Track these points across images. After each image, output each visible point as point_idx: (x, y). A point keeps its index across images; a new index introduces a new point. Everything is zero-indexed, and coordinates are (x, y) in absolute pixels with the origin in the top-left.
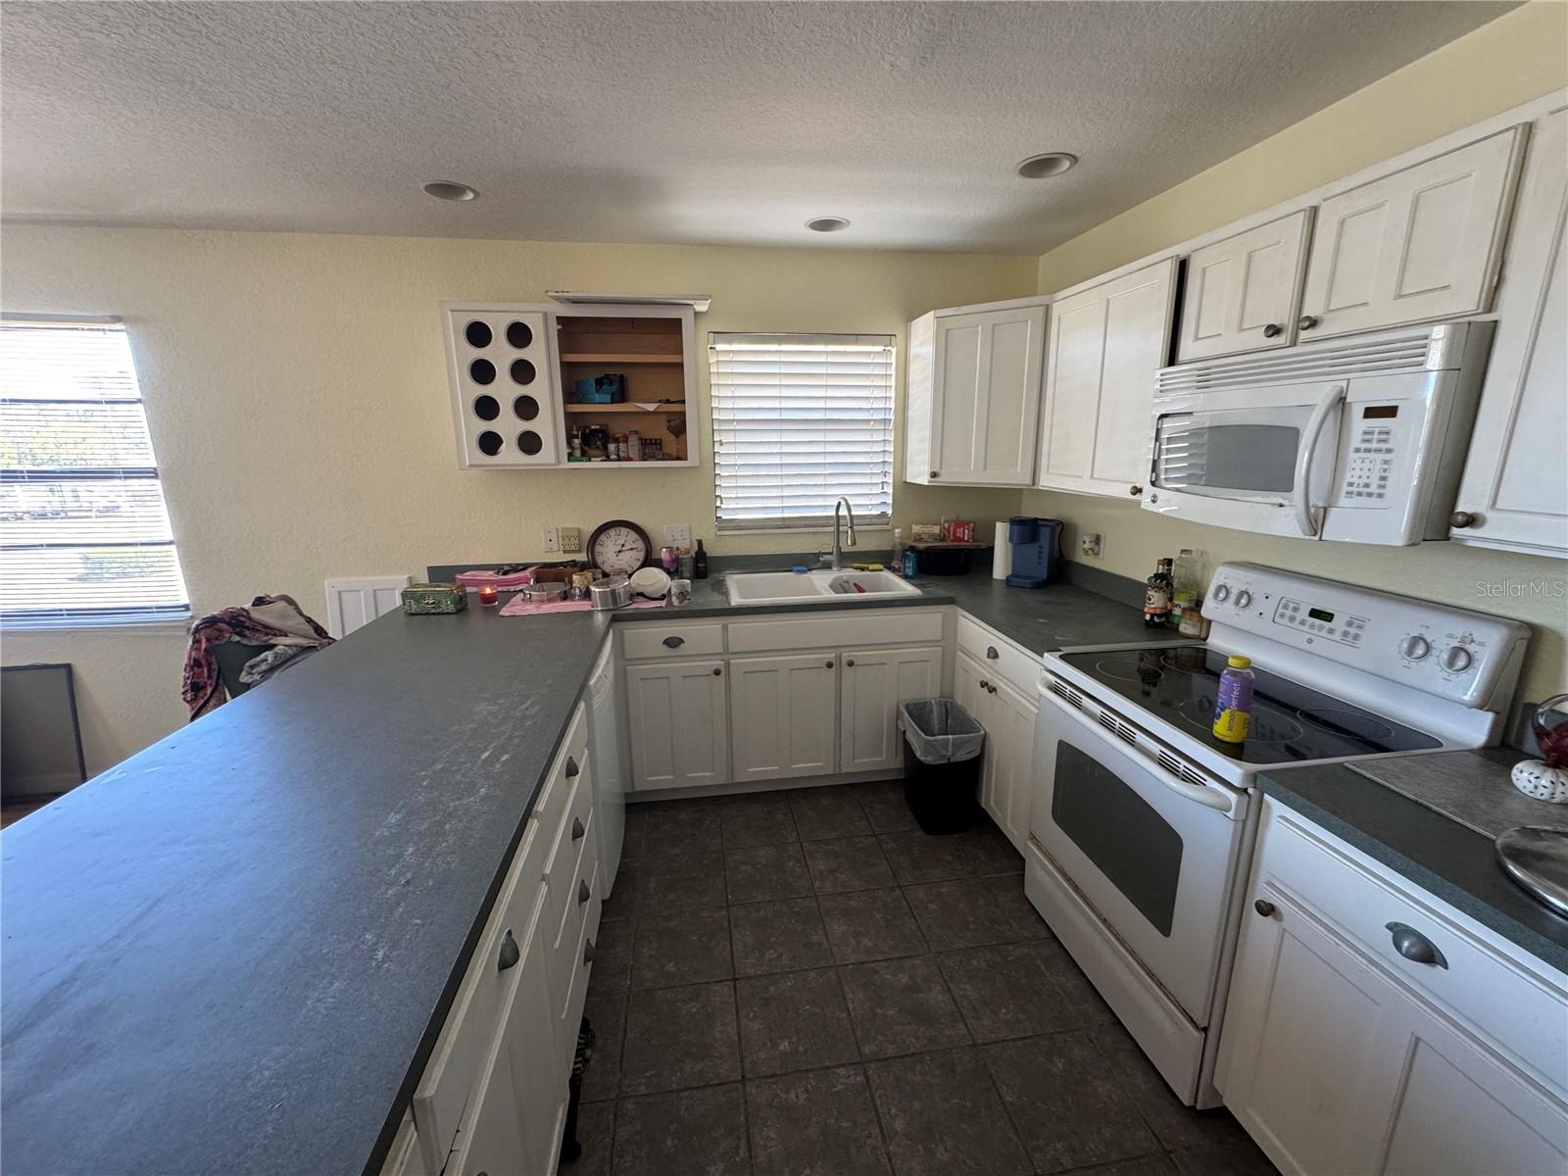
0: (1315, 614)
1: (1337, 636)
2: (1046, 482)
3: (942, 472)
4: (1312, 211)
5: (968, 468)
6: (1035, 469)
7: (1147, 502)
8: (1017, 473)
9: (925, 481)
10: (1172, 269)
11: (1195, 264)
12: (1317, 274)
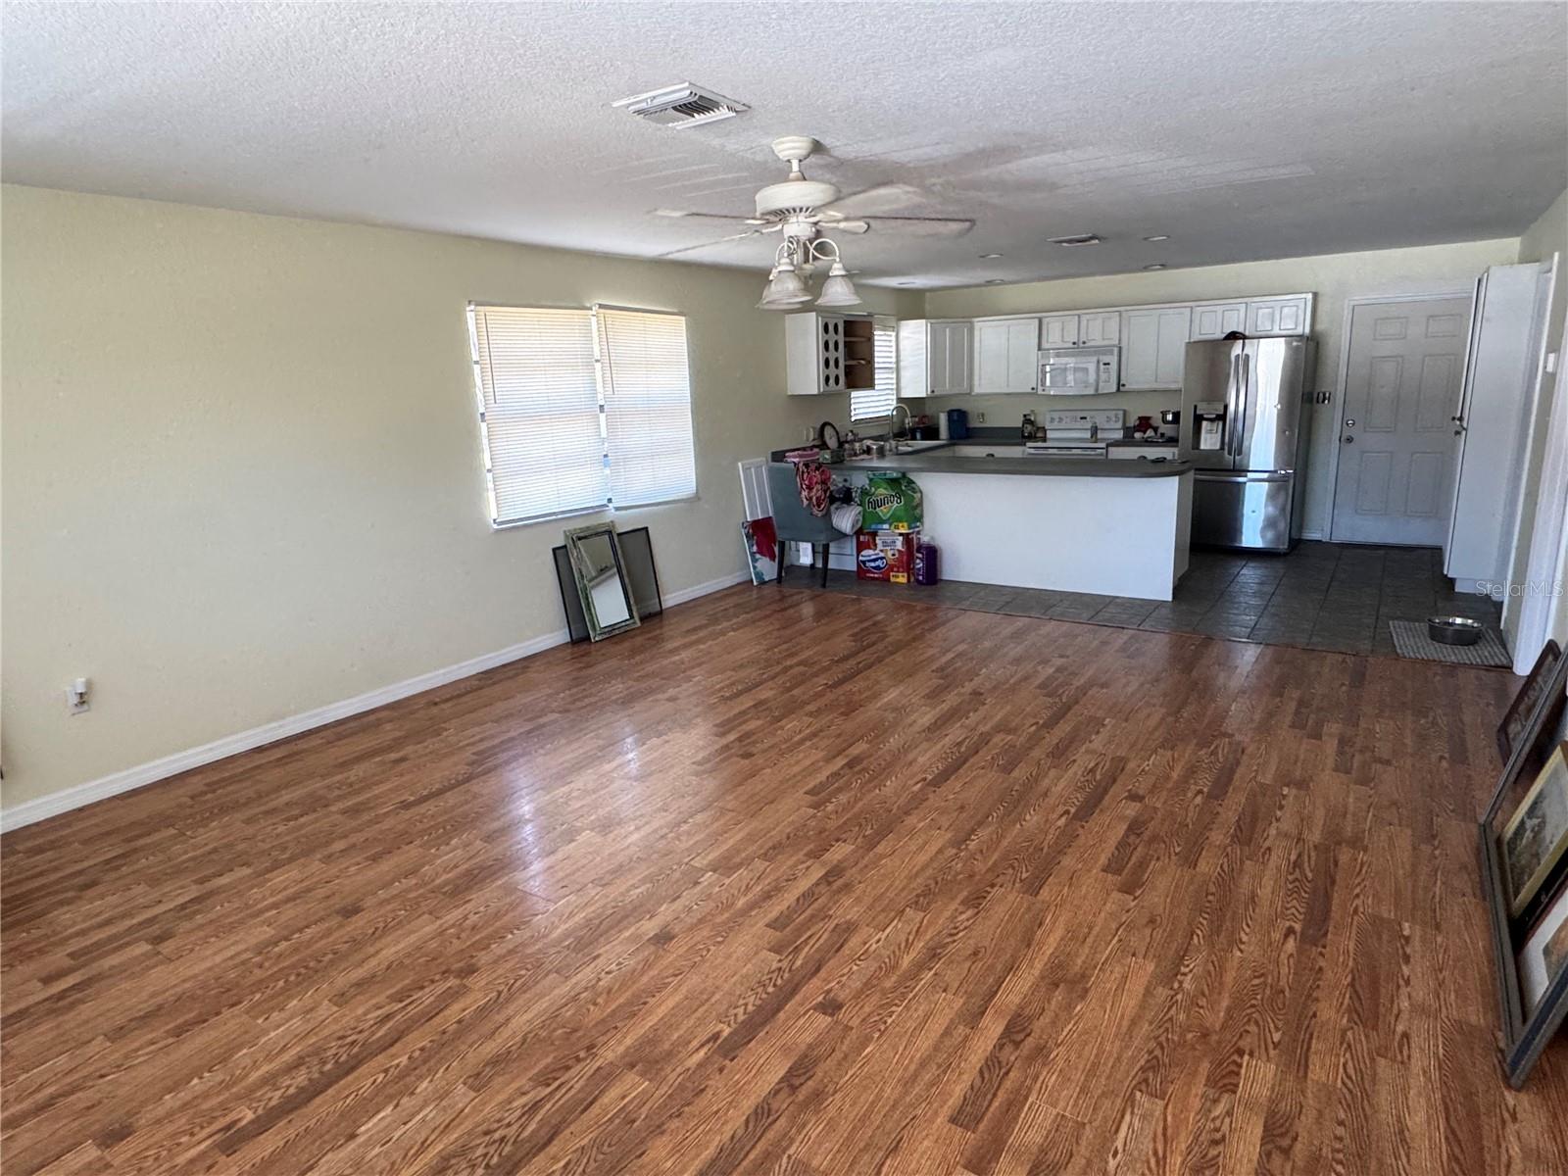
0: (1082, 418)
1: (1089, 422)
2: (977, 390)
3: (935, 390)
4: (1079, 316)
5: (946, 388)
6: (971, 387)
7: (1040, 392)
8: (965, 388)
9: (924, 395)
10: (1036, 321)
11: (1045, 321)
12: (1083, 331)
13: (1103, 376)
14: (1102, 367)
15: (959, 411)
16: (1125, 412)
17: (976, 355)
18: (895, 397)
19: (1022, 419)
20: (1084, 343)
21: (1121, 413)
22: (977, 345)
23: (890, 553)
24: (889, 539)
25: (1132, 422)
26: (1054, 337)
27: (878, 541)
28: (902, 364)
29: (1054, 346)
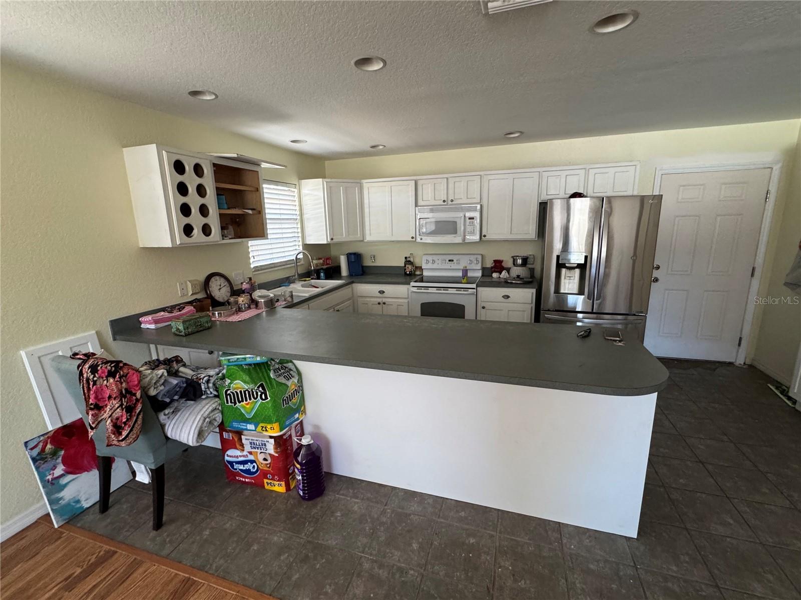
0: (449, 261)
1: (455, 264)
2: (368, 238)
3: (334, 238)
4: (447, 178)
5: (343, 236)
6: (363, 235)
7: (418, 240)
8: (359, 236)
9: (325, 242)
10: (413, 182)
11: (420, 183)
12: (451, 191)
13: (469, 229)
14: (468, 221)
15: (355, 254)
16: (482, 256)
17: (366, 210)
18: (301, 243)
19: (404, 260)
20: (452, 201)
21: (480, 258)
22: (366, 201)
23: (261, 457)
24: (258, 441)
25: (489, 264)
26: (428, 195)
27: (244, 441)
28: (305, 217)
29: (427, 203)
